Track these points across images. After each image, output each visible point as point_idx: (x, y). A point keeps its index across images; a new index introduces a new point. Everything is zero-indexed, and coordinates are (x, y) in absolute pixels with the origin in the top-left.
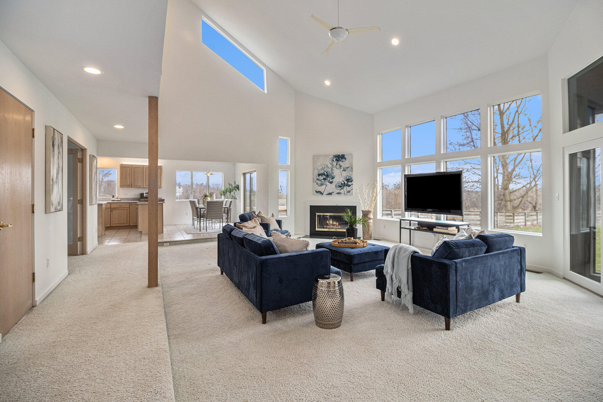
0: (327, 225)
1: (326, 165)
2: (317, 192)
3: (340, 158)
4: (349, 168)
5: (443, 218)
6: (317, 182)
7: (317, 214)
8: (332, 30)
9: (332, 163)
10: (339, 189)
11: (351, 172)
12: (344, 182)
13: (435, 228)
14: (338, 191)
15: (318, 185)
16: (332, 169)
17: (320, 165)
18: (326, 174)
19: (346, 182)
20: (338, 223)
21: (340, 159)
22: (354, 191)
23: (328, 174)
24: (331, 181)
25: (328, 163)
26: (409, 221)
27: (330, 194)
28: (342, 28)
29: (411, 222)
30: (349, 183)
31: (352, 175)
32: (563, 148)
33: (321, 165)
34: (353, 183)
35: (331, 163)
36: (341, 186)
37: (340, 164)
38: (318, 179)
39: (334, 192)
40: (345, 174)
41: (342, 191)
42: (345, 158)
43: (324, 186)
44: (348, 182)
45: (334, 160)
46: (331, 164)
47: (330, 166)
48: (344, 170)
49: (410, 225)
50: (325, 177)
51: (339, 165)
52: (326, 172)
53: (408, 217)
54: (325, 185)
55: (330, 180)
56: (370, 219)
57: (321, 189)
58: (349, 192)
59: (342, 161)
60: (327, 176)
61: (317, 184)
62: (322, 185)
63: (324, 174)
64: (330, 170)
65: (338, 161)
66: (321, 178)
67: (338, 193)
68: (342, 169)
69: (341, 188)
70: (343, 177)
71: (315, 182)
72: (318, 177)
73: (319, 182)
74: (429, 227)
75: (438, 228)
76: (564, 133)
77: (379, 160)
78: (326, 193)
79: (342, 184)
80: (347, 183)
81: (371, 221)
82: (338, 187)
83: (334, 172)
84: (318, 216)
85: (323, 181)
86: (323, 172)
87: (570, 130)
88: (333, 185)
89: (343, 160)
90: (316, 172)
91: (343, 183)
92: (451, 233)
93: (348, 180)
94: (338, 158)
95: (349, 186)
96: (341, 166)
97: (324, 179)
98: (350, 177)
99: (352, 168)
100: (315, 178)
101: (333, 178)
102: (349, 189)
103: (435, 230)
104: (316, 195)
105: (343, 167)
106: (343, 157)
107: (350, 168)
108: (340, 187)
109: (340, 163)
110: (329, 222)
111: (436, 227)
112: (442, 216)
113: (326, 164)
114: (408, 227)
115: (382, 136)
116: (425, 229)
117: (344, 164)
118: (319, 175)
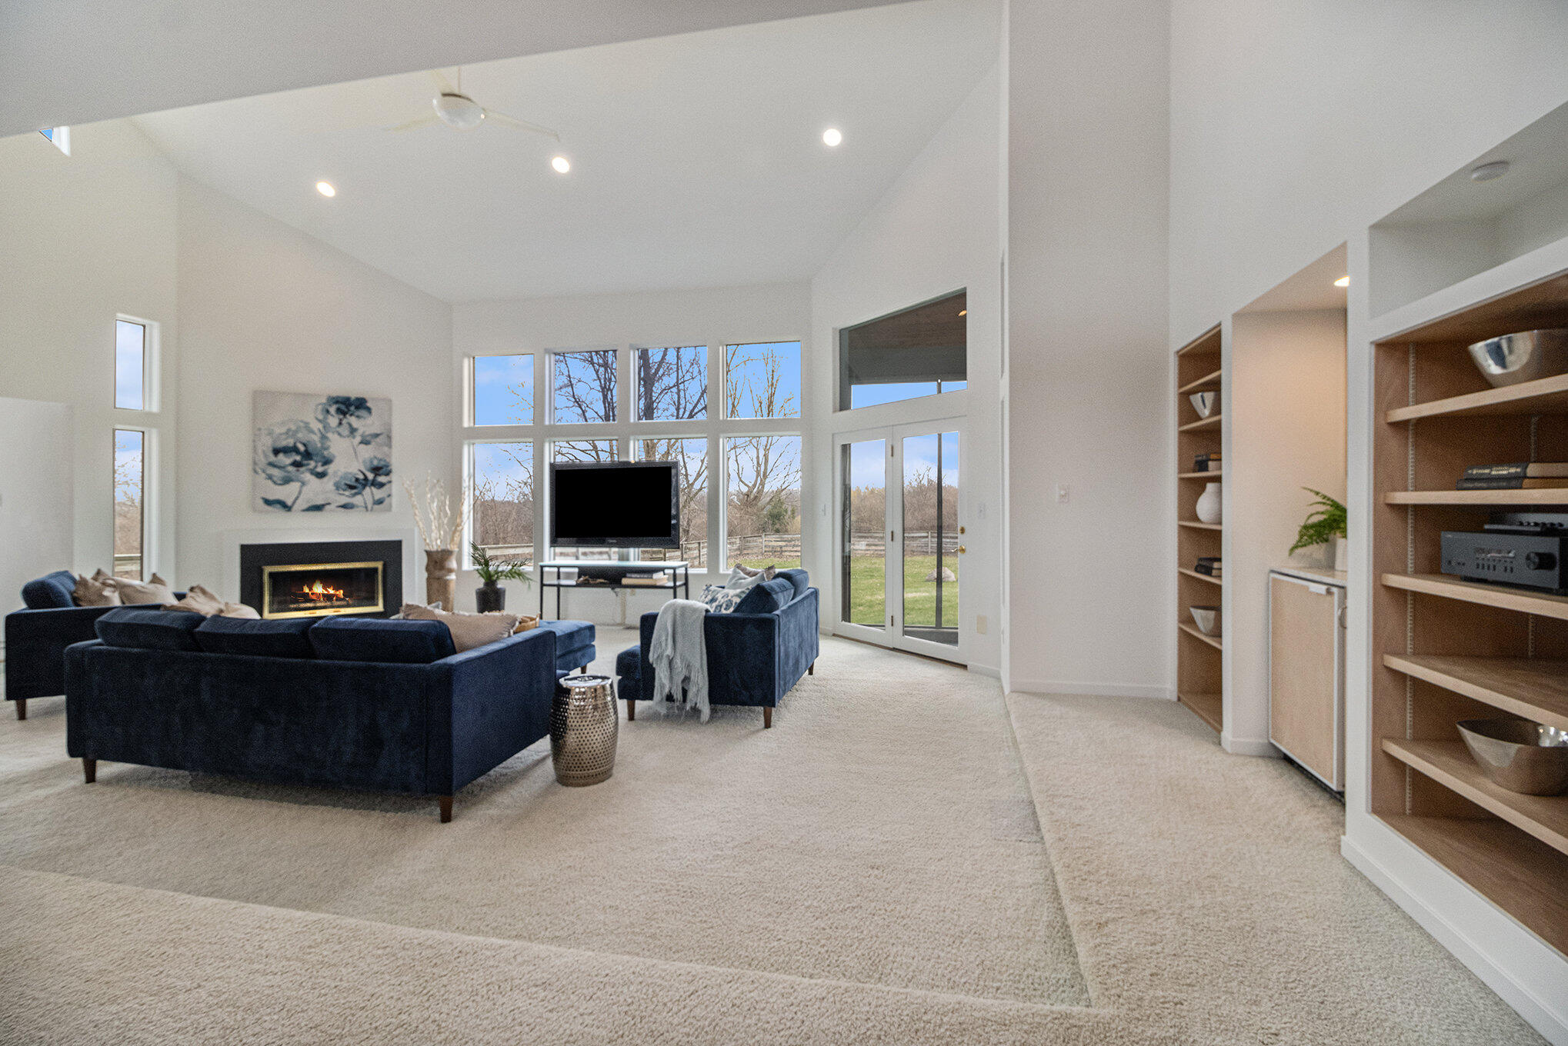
0: (307, 598)
1: (302, 424)
2: (268, 502)
3: (349, 406)
4: (381, 437)
5: (636, 557)
6: (268, 472)
7: (268, 569)
8: (447, 98)
9: (326, 418)
10: (347, 493)
11: (386, 449)
12: (364, 474)
13: (625, 576)
14: (344, 500)
15: (275, 483)
16: (324, 437)
17: (280, 425)
18: (302, 448)
19: (370, 476)
20: (342, 592)
21: (352, 408)
22: (394, 500)
23: (310, 449)
24: (320, 469)
25: (311, 416)
26: (556, 569)
27: (318, 508)
28: (468, 99)
29: (562, 570)
30: (382, 479)
31: (389, 456)
32: (833, 435)
33: (283, 423)
34: (394, 477)
35: (321, 417)
36: (356, 485)
37: (350, 425)
38: (272, 464)
39: (329, 504)
40: (367, 453)
41: (358, 500)
42: (369, 410)
43: (294, 487)
44: (376, 475)
45: (333, 410)
46: (320, 421)
47: (316, 426)
48: (365, 442)
49: (559, 578)
50: (298, 458)
51: (348, 426)
52: (305, 445)
53: (550, 560)
54: (298, 481)
55: (316, 467)
56: (450, 571)
57: (286, 493)
58: (380, 502)
59: (358, 417)
60: (308, 455)
61: (270, 477)
62: (287, 481)
63: (294, 450)
64: (316, 438)
65: (344, 414)
66: (285, 460)
67: (345, 506)
68: (358, 439)
69: (354, 491)
70: (361, 461)
71: (260, 471)
72: (272, 458)
73: (276, 472)
74: (612, 578)
75: (631, 578)
76: (834, 411)
77: (466, 423)
78: (302, 504)
79: (357, 480)
80: (375, 477)
81: (453, 577)
82: (343, 487)
83: (332, 445)
84: (271, 575)
85: (291, 469)
86: (290, 442)
87: (841, 410)
88: (328, 484)
89: (362, 413)
90: (267, 443)
91: (361, 477)
92: (658, 584)
93: (377, 470)
94: (343, 407)
95: (381, 485)
96: (353, 431)
97: (297, 465)
98: (382, 463)
99: (389, 437)
100: (262, 461)
101: (327, 462)
102: (379, 494)
103: (625, 581)
104: (262, 512)
105: (360, 432)
106: (361, 404)
107: (384, 437)
108: (351, 487)
109: (353, 420)
110: (311, 589)
111: (628, 575)
112: (632, 552)
113: (302, 421)
114: (555, 582)
115: (474, 363)
116: (601, 583)
117: (364, 424)
118: (276, 452)
